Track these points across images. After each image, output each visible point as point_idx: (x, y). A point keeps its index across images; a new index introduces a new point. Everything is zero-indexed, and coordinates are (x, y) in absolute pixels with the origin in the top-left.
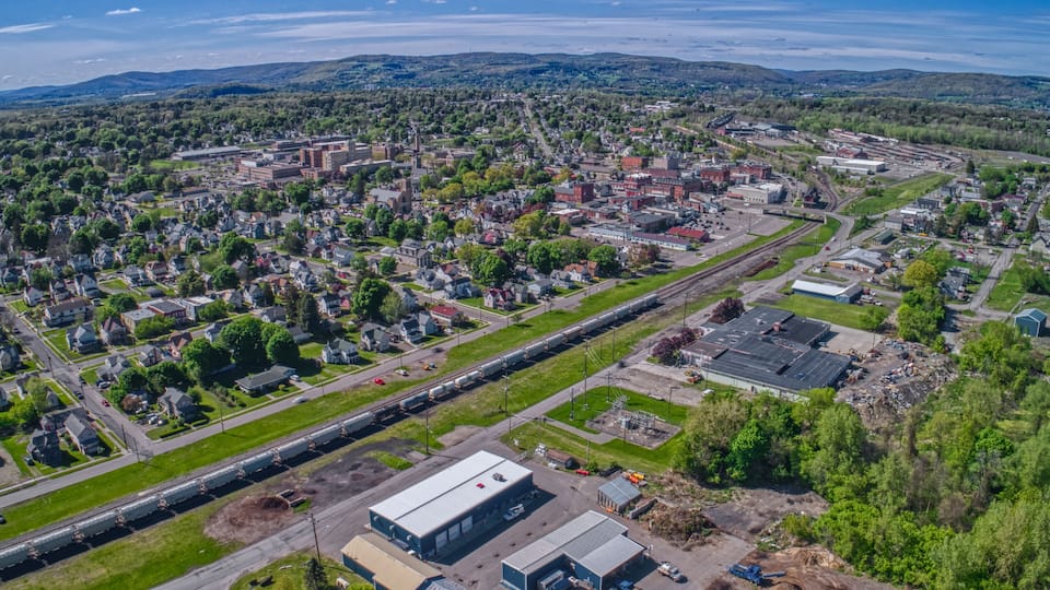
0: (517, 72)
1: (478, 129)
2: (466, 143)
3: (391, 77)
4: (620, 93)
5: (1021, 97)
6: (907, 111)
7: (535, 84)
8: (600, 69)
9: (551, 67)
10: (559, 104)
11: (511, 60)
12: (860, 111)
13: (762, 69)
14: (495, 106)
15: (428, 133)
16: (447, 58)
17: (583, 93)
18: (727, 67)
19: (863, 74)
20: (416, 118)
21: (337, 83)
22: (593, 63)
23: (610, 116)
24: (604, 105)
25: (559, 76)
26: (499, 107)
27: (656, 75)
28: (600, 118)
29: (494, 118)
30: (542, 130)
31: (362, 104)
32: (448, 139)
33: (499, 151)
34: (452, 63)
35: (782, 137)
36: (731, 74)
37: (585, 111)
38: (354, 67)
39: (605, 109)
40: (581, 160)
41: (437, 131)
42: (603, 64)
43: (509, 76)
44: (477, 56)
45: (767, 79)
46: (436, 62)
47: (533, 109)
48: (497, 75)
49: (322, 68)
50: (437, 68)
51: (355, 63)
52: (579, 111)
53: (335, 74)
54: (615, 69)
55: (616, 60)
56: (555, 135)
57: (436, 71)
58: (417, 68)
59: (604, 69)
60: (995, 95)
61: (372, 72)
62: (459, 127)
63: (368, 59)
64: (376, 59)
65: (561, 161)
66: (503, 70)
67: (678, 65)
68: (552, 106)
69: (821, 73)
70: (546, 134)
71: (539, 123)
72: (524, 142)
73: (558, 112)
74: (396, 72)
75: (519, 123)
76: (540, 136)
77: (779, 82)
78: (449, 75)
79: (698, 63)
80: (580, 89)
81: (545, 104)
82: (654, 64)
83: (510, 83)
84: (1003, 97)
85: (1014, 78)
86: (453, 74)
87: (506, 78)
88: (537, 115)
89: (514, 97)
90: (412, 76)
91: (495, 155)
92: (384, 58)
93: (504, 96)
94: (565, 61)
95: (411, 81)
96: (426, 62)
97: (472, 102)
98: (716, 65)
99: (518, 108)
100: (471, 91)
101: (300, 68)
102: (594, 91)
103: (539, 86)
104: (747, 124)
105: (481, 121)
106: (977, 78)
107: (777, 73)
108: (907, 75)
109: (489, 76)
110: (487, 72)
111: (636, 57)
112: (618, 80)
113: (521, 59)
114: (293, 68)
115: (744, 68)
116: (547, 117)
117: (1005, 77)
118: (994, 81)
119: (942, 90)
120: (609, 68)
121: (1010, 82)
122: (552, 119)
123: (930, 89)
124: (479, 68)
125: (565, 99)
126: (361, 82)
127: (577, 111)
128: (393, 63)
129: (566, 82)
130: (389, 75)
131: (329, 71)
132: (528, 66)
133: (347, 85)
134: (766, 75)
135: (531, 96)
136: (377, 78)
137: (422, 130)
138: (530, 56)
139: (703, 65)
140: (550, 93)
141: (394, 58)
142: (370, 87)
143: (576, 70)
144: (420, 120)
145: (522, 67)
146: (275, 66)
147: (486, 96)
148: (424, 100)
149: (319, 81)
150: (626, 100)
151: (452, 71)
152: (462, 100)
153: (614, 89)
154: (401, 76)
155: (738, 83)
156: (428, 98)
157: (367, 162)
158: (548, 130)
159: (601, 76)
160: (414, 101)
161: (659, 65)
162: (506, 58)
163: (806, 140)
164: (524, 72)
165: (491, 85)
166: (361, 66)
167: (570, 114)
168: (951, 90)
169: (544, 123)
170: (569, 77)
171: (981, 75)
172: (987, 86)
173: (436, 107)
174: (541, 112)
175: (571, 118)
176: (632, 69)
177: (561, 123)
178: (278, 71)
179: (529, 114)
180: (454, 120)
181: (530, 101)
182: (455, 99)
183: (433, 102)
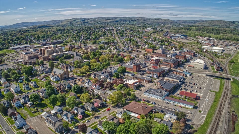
0: (112, 21)
1: (101, 37)
2: (96, 43)
3: (82, 23)
4: (137, 26)
5: (232, 26)
6: (212, 30)
7: (116, 24)
8: (132, 20)
9: (120, 20)
10: (123, 30)
11: (110, 19)
12: (200, 30)
13: (170, 20)
14: (106, 30)
15: (86, 39)
16: (96, 18)
17: (128, 26)
18: (161, 20)
19: (192, 21)
20: (84, 34)
21: (69, 24)
22: (130, 19)
23: (137, 33)
24: (134, 30)
25: (122, 22)
26: (107, 31)
27: (145, 22)
28: (134, 34)
29: (106, 34)
30: (119, 37)
31: (72, 30)
32: (92, 41)
33: (106, 46)
34: (97, 20)
35: (186, 39)
36: (163, 21)
37: (130, 31)
38: (74, 21)
39: (135, 31)
40: (132, 50)
41: (89, 38)
42: (132, 19)
43: (110, 22)
44: (102, 18)
45: (171, 22)
46: (93, 19)
47: (116, 31)
48: (107, 22)
49: (66, 21)
50: (93, 21)
51: (74, 20)
52: (128, 31)
53: (69, 22)
54: (135, 20)
55: (135, 18)
56: (123, 39)
57: (93, 22)
58: (89, 21)
59: (133, 20)
60: (226, 25)
61: (78, 22)
62: (95, 37)
63: (77, 19)
64: (79, 19)
65: (126, 50)
66: (109, 21)
67: (150, 19)
68: (121, 30)
69: (182, 21)
70: (120, 39)
71: (118, 35)
72: (114, 42)
73: (123, 32)
74: (83, 22)
75: (112, 35)
76: (118, 39)
77: (174, 23)
78: (96, 22)
79: (155, 19)
80: (127, 25)
81: (119, 30)
82: (144, 19)
83: (110, 24)
84: (228, 26)
85: (229, 21)
86: (97, 22)
87: (109, 23)
88: (117, 33)
89: (111, 28)
90: (87, 23)
91: (105, 48)
92: (81, 18)
93: (109, 27)
94: (123, 19)
95: (87, 24)
96: (91, 19)
97: (100, 29)
98: (159, 19)
99: (112, 31)
100: (100, 26)
101: (61, 21)
102: (131, 26)
103: (117, 25)
104: (173, 35)
105: (102, 35)
106: (221, 22)
107: (173, 21)
108: (203, 21)
109: (105, 22)
110: (105, 21)
111: (140, 18)
112: (136, 23)
113: (113, 18)
114: (60, 21)
115: (166, 20)
116: (120, 34)
117: (227, 21)
118: (225, 22)
119: (213, 24)
120: (134, 20)
121: (229, 22)
122: (121, 34)
123: (210, 24)
124: (103, 21)
125: (124, 28)
126: (75, 24)
127: (128, 32)
128: (83, 20)
129: (124, 24)
130: (82, 22)
131: (68, 22)
132: (115, 20)
133: (71, 25)
134: (171, 21)
135: (116, 27)
136: (79, 23)
137: (85, 38)
138: (115, 18)
139: (156, 19)
140: (120, 26)
141: (83, 18)
142: (76, 25)
143: (126, 21)
144: (85, 35)
145: (113, 20)
146: (56, 21)
147: (104, 27)
148: (88, 29)
149: (65, 24)
150: (140, 28)
151: (96, 21)
152: (98, 29)
153: (136, 25)
154: (84, 23)
155: (165, 24)
156: (89, 28)
157: (59, 53)
158: (120, 37)
159: (132, 22)
160: (85, 29)
161: (146, 20)
162: (109, 18)
163: (193, 39)
164: (114, 21)
165: (106, 25)
166: (75, 20)
167: (126, 32)
168: (215, 24)
169: (119, 35)
170: (124, 22)
171: (222, 21)
172: (223, 23)
173: (91, 31)
174: (118, 32)
175: (126, 34)
176: (139, 20)
177: (124, 35)
178: (57, 22)
179: (115, 32)
180: (94, 35)
181: (115, 29)
182: (96, 28)
183: (90, 29)
